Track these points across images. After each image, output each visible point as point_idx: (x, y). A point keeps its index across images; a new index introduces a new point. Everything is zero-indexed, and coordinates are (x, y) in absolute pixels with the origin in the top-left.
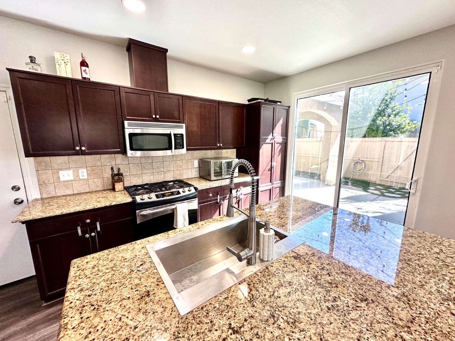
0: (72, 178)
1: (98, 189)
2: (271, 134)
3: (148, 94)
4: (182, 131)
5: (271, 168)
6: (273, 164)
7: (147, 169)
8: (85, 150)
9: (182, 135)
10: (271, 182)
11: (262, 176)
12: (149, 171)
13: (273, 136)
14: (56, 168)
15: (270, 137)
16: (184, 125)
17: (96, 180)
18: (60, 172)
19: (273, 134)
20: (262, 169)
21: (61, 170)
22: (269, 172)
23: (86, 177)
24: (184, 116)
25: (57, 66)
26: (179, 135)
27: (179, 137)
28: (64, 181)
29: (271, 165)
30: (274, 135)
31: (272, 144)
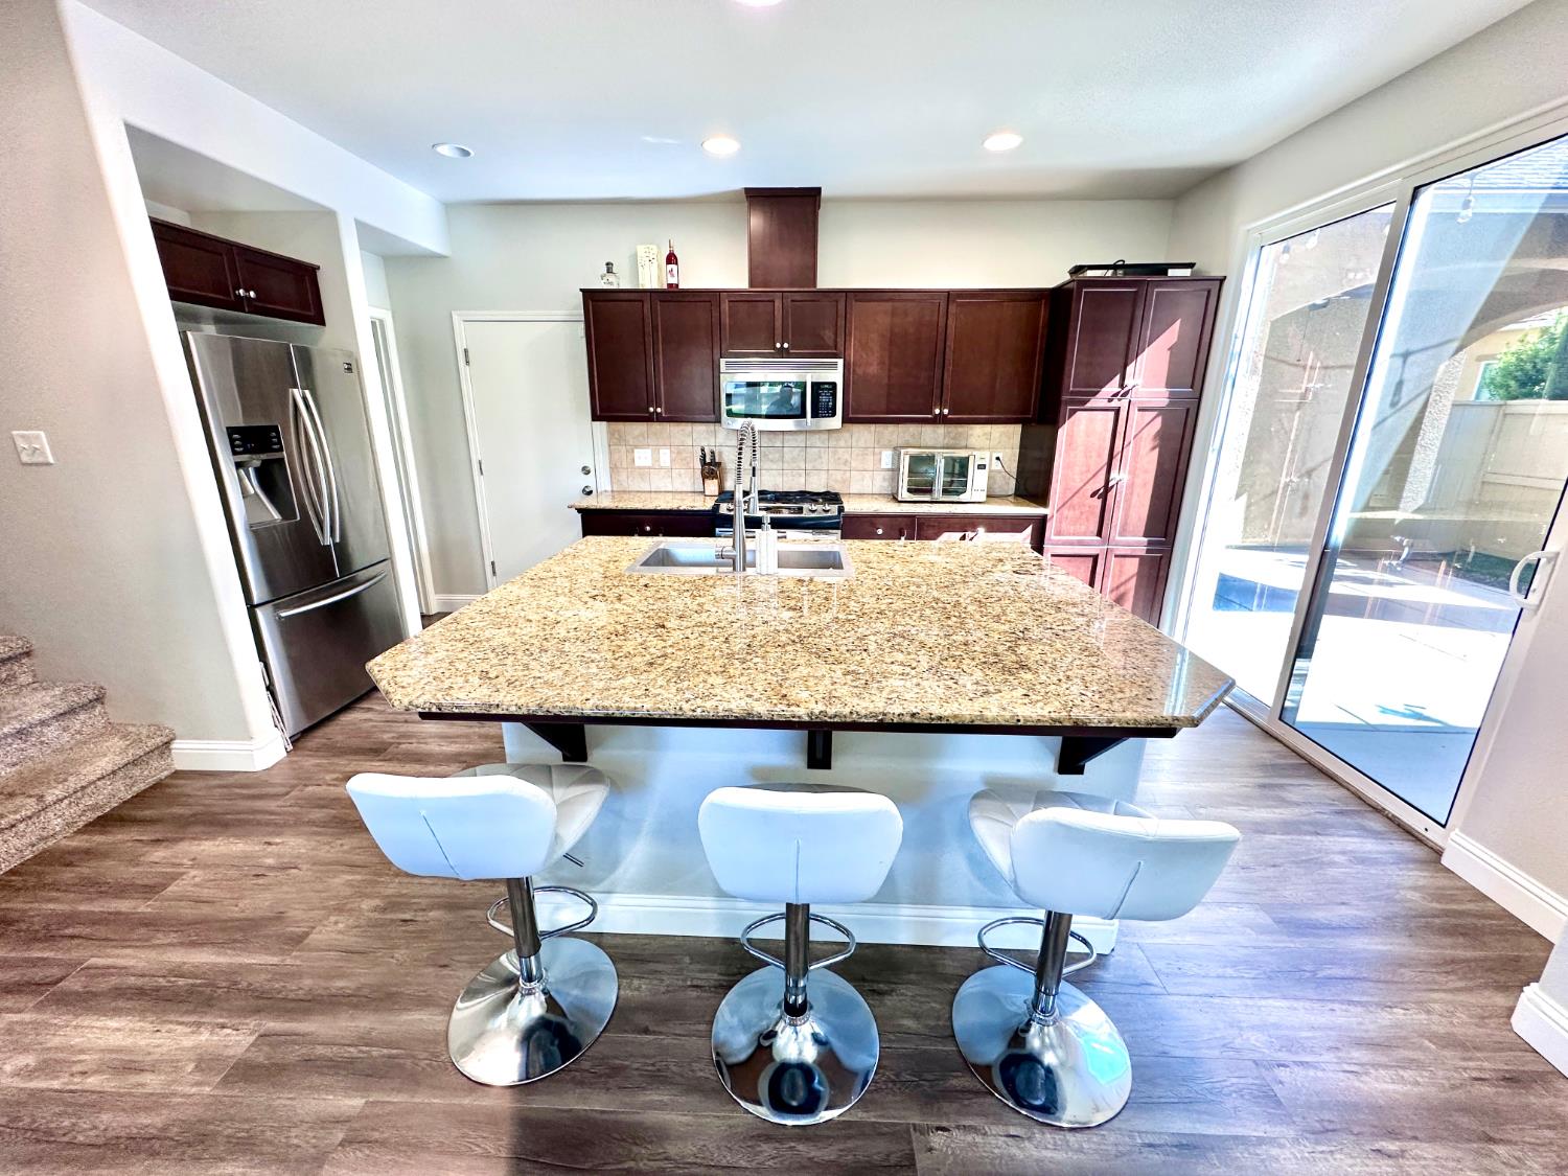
0: (649, 463)
1: (685, 489)
2: (1117, 378)
3: (771, 298)
4: (835, 375)
5: (1107, 488)
6: (1114, 475)
7: (772, 461)
8: (661, 413)
9: (834, 385)
10: (1099, 534)
11: (1065, 511)
12: (775, 467)
13: (1122, 386)
14: (631, 443)
15: (1112, 387)
16: (840, 362)
17: (682, 471)
18: (636, 451)
19: (1123, 378)
20: (1066, 489)
21: (636, 447)
22: (1098, 503)
23: (668, 464)
24: (847, 338)
25: (640, 269)
26: (827, 386)
27: (826, 389)
28: (640, 468)
29: (1107, 481)
30: (1126, 383)
31: (1117, 411)
